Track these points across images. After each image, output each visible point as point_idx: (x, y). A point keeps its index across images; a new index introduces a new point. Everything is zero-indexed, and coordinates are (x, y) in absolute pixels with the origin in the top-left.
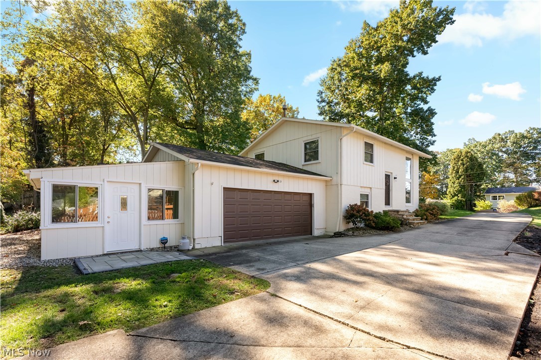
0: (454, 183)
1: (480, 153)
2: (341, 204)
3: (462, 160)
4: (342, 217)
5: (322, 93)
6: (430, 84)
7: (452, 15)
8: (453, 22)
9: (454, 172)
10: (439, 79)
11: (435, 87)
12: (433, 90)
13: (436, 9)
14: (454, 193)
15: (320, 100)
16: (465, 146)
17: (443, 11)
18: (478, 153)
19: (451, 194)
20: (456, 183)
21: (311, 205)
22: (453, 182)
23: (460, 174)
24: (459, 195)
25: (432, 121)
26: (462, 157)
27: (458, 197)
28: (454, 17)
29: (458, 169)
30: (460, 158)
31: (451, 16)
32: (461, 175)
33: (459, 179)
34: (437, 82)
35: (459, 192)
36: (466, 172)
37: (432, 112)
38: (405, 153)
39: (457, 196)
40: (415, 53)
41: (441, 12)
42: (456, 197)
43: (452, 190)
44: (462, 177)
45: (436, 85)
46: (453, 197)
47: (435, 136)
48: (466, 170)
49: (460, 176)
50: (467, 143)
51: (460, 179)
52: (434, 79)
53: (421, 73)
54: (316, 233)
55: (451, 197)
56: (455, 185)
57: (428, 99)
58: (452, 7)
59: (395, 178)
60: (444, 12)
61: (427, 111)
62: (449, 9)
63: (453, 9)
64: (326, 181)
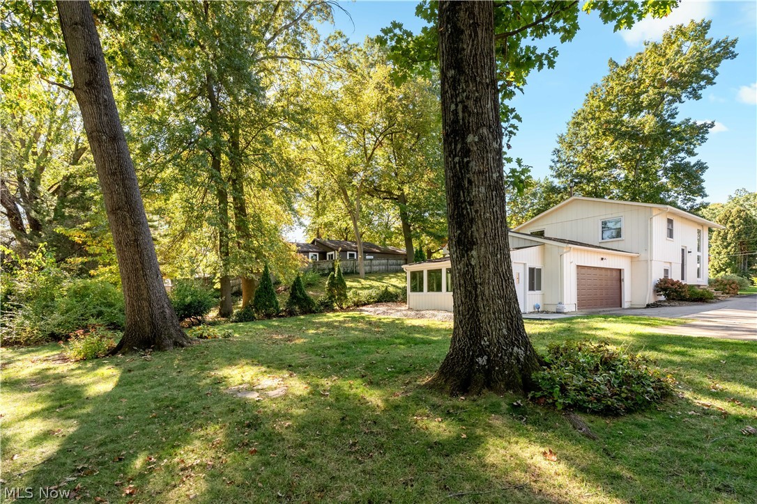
0: (719, 253)
1: (754, 210)
2: (651, 278)
3: (732, 222)
4: (652, 291)
5: (559, 151)
6: (699, 132)
7: (734, 47)
8: (735, 56)
9: (720, 238)
10: (712, 125)
11: (706, 136)
12: (703, 140)
13: (710, 41)
14: (720, 267)
15: (556, 159)
16: (731, 200)
17: (721, 42)
18: (752, 209)
19: (715, 269)
20: (723, 253)
21: (620, 280)
22: (717, 253)
23: (729, 241)
24: (727, 270)
25: (702, 177)
26: (731, 219)
27: (726, 272)
28: (736, 50)
29: (726, 234)
30: (728, 218)
31: (731, 49)
32: (731, 243)
33: (727, 248)
34: (709, 129)
35: (728, 265)
36: (739, 238)
37: (702, 167)
38: (696, 225)
39: (724, 270)
40: (683, 98)
41: (718, 44)
42: (723, 273)
43: (716, 264)
44: (733, 245)
45: (708, 133)
46: (718, 272)
47: (706, 196)
48: (738, 235)
49: (729, 244)
50: (734, 196)
51: (729, 248)
52: (704, 125)
53: (688, 120)
54: (626, 305)
55: (715, 272)
56: (721, 257)
57: (696, 151)
58: (734, 38)
59: (689, 252)
60: (723, 44)
61: (694, 165)
62: (730, 40)
63: (735, 40)
64: (632, 257)
